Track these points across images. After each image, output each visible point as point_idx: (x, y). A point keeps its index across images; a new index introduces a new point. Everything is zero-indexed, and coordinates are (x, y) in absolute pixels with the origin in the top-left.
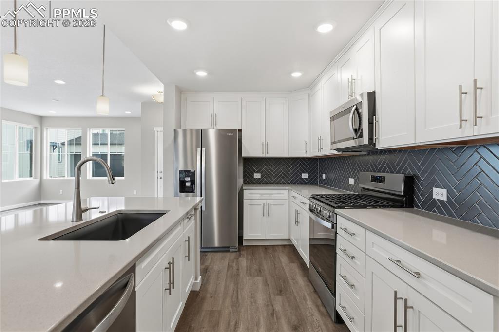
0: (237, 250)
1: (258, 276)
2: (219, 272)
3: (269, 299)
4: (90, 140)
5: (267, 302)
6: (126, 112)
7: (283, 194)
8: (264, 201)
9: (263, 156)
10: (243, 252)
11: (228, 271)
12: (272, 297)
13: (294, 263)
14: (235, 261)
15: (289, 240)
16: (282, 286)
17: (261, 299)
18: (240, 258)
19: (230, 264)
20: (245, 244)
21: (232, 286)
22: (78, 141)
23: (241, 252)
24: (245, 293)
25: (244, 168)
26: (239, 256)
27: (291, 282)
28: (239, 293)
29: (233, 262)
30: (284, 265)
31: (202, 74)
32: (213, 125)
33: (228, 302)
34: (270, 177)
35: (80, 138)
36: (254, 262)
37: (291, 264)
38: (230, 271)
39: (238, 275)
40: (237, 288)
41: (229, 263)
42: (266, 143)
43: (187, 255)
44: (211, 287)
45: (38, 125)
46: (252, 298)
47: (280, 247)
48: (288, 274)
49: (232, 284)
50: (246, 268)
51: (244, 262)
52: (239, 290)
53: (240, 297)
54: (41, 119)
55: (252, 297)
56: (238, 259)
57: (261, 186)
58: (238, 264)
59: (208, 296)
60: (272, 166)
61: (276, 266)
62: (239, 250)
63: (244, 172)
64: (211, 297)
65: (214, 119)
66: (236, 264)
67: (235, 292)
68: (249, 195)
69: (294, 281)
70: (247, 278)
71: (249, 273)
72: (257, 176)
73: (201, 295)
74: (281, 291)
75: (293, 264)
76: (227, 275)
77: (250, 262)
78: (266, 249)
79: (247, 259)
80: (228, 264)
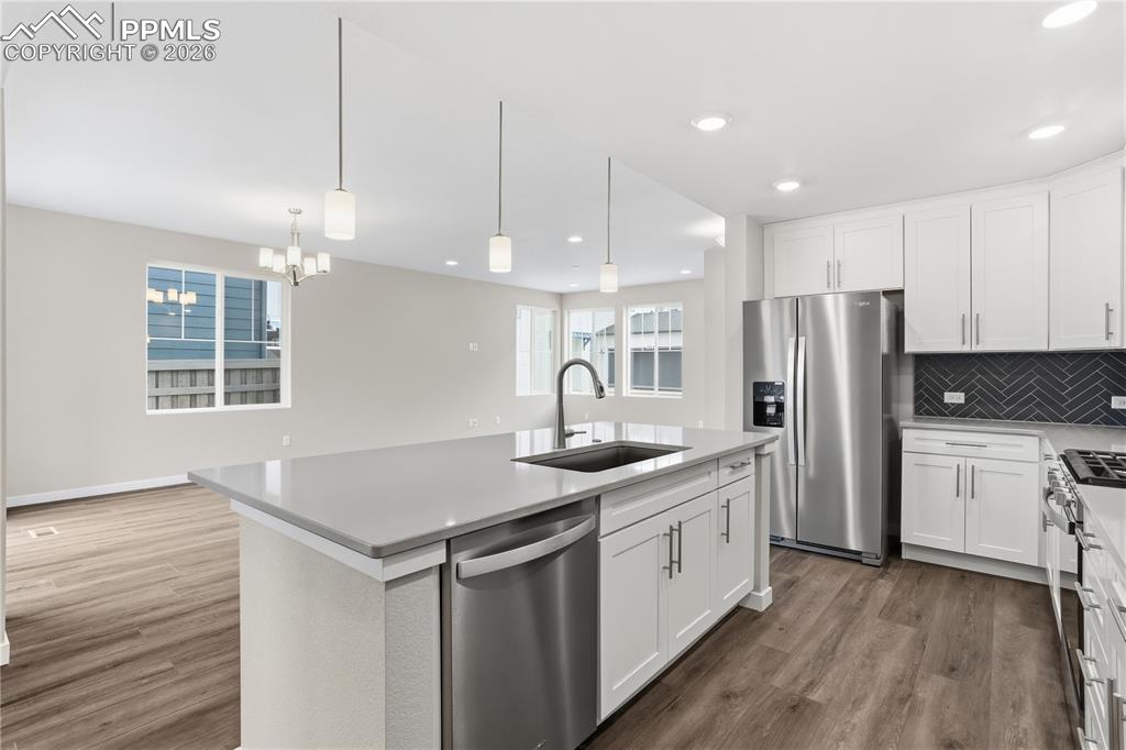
0: (878, 562)
1: (908, 624)
2: (817, 594)
3: (909, 673)
4: (627, 327)
5: (904, 675)
6: (684, 272)
7: (1021, 446)
8: (961, 461)
9: (966, 349)
10: (895, 572)
11: (838, 596)
12: (921, 671)
13: (1033, 625)
14: (865, 583)
15: (1042, 571)
16: (964, 661)
17: (890, 665)
18: (881, 581)
19: (850, 585)
20: (906, 554)
21: (832, 624)
22: (610, 332)
23: (889, 571)
24: (859, 643)
25: (917, 379)
26: (881, 576)
27: (996, 663)
28: (844, 640)
29: (860, 584)
30: (996, 623)
31: (788, 187)
32: (832, 285)
33: (812, 646)
34: (994, 403)
35: (612, 327)
36: (913, 595)
37: (1023, 628)
38: (840, 598)
39: (859, 609)
40: (843, 632)
41: (848, 583)
42: (974, 317)
43: (725, 532)
44: (787, 614)
45: (557, 309)
46: (868, 657)
47: (1010, 583)
48: (995, 644)
49: (837, 621)
50: (884, 602)
51: (884, 589)
52: (847, 635)
53: (841, 647)
54: (561, 298)
55: (871, 656)
56: (875, 580)
57: (965, 422)
58: (867, 591)
59: (776, 625)
60: (1000, 375)
61: (971, 619)
62: (886, 564)
63: (917, 387)
64: (781, 629)
65: (834, 272)
66: (864, 589)
67: (835, 635)
68: (917, 443)
69: (1007, 664)
70: (878, 620)
71: (889, 612)
72: (954, 398)
73: (762, 619)
74: (953, 669)
75: (1029, 629)
76: (833, 602)
77: (903, 593)
78: (963, 577)
79: (898, 586)
80: (845, 585)
